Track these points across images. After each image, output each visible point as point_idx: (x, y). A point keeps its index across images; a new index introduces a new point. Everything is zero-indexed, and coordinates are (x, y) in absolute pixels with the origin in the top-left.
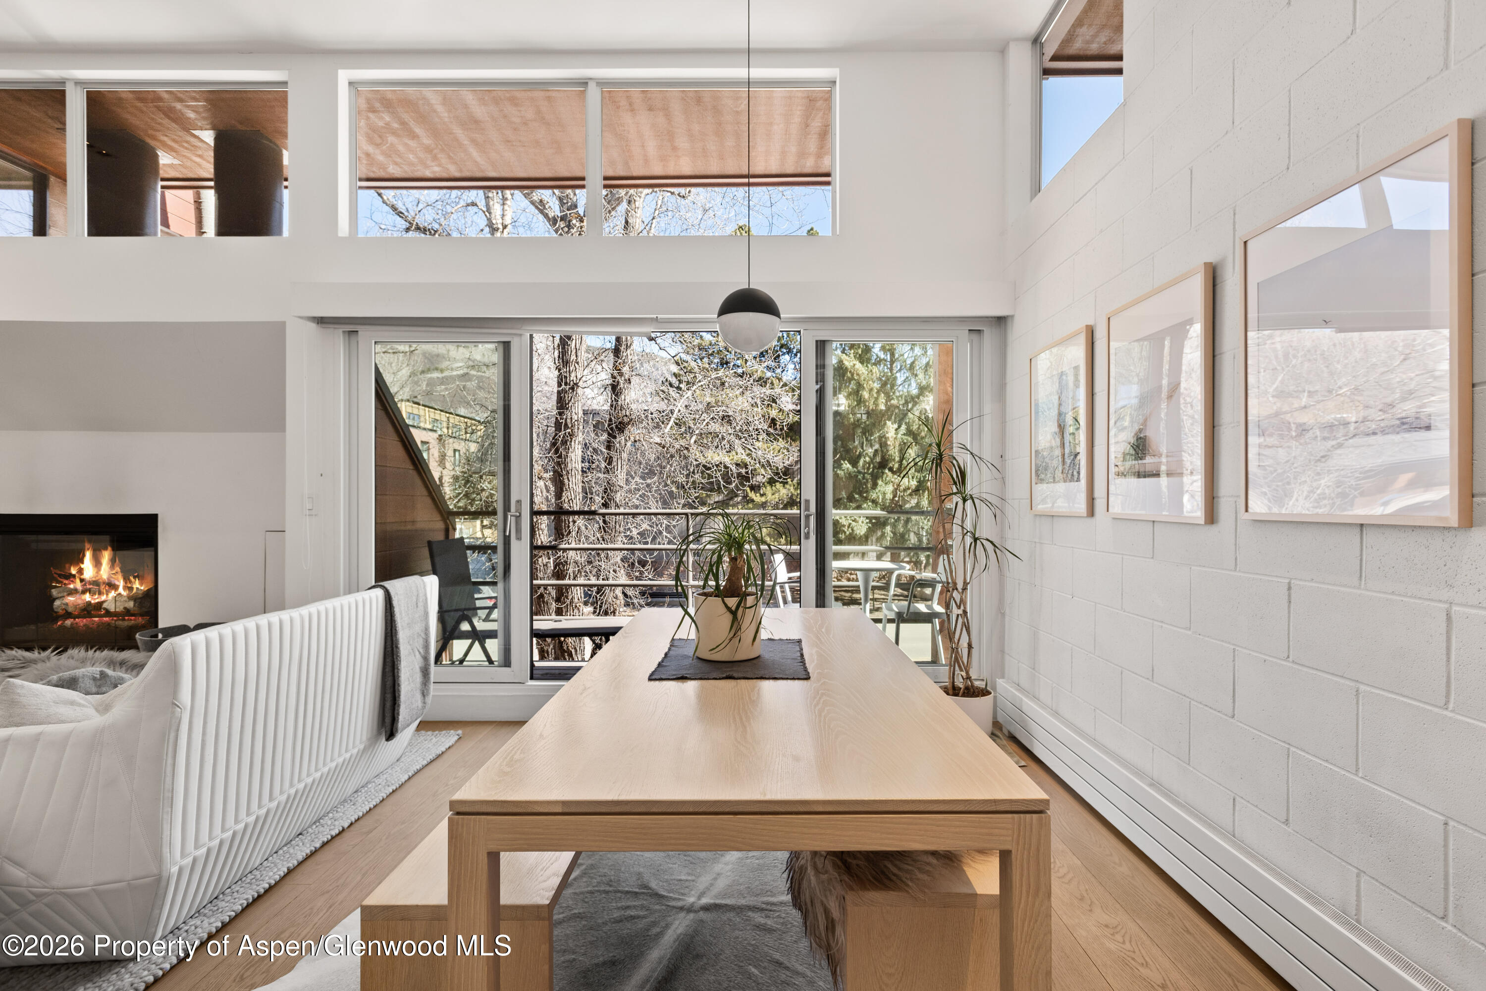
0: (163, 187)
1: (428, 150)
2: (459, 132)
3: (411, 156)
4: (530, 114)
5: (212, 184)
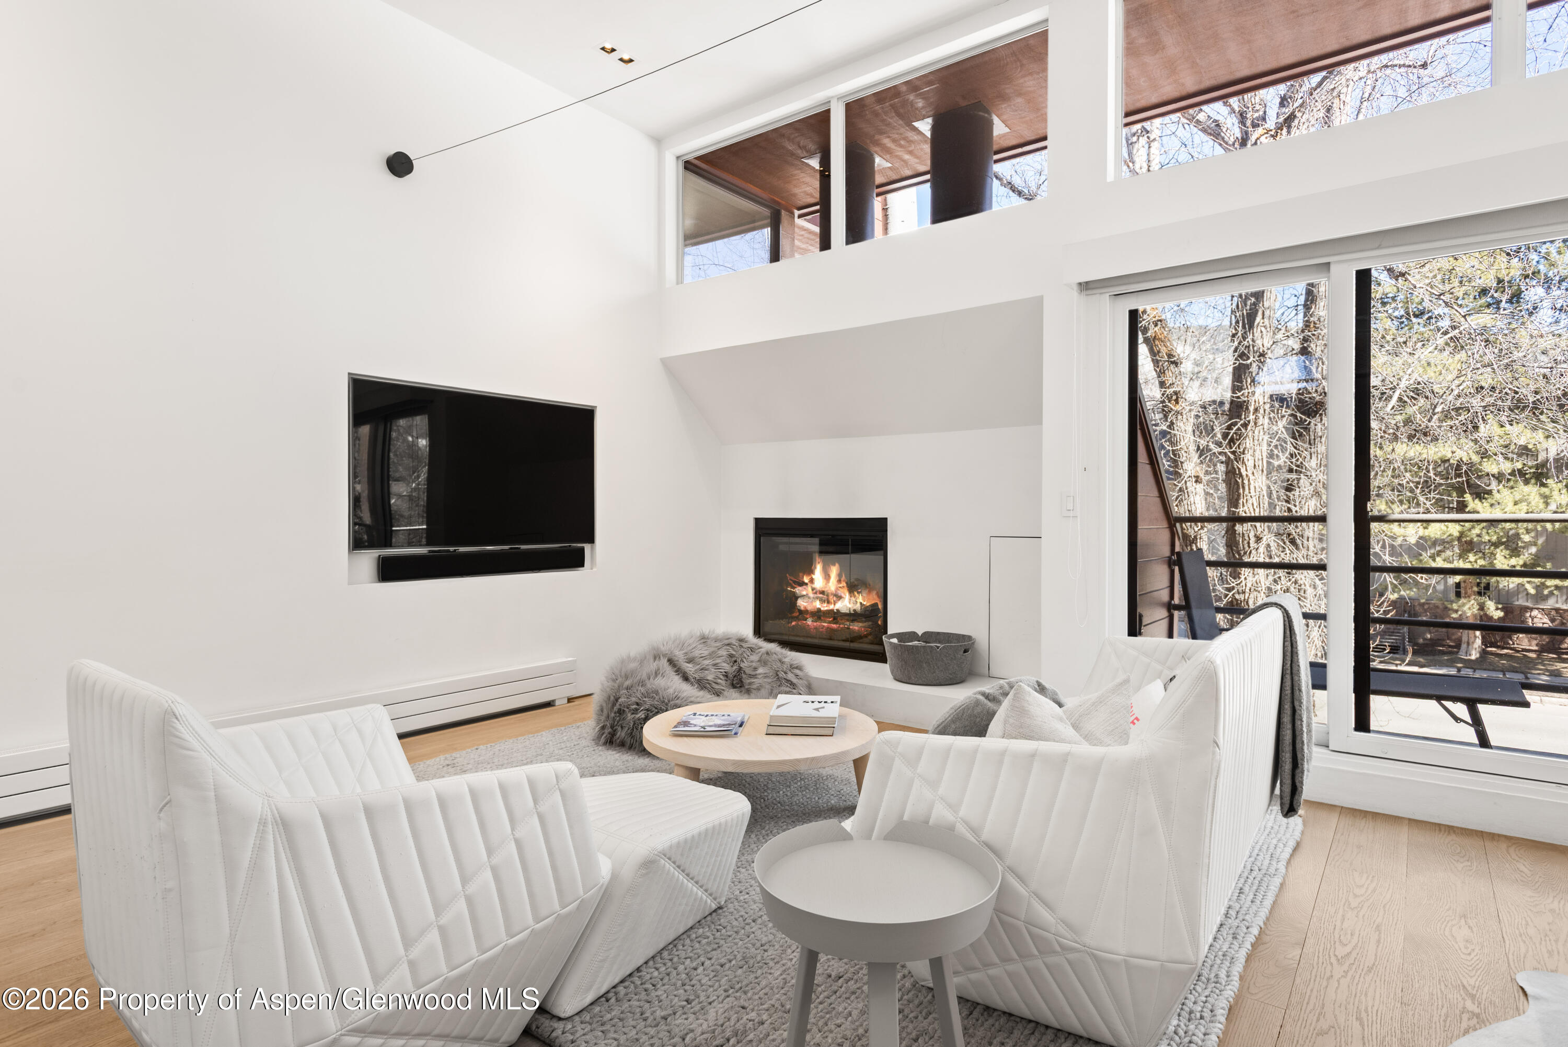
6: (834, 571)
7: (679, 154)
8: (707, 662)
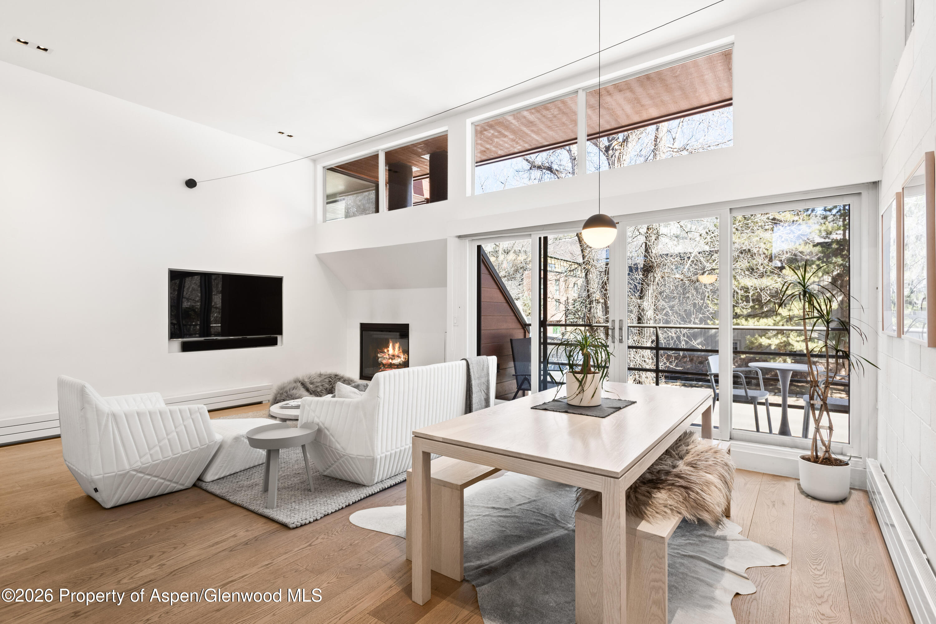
0: (414, 180)
1: (513, 140)
2: (525, 129)
3: (506, 145)
4: (556, 112)
5: (428, 176)
6: (397, 346)
7: (324, 166)
8: (319, 384)
